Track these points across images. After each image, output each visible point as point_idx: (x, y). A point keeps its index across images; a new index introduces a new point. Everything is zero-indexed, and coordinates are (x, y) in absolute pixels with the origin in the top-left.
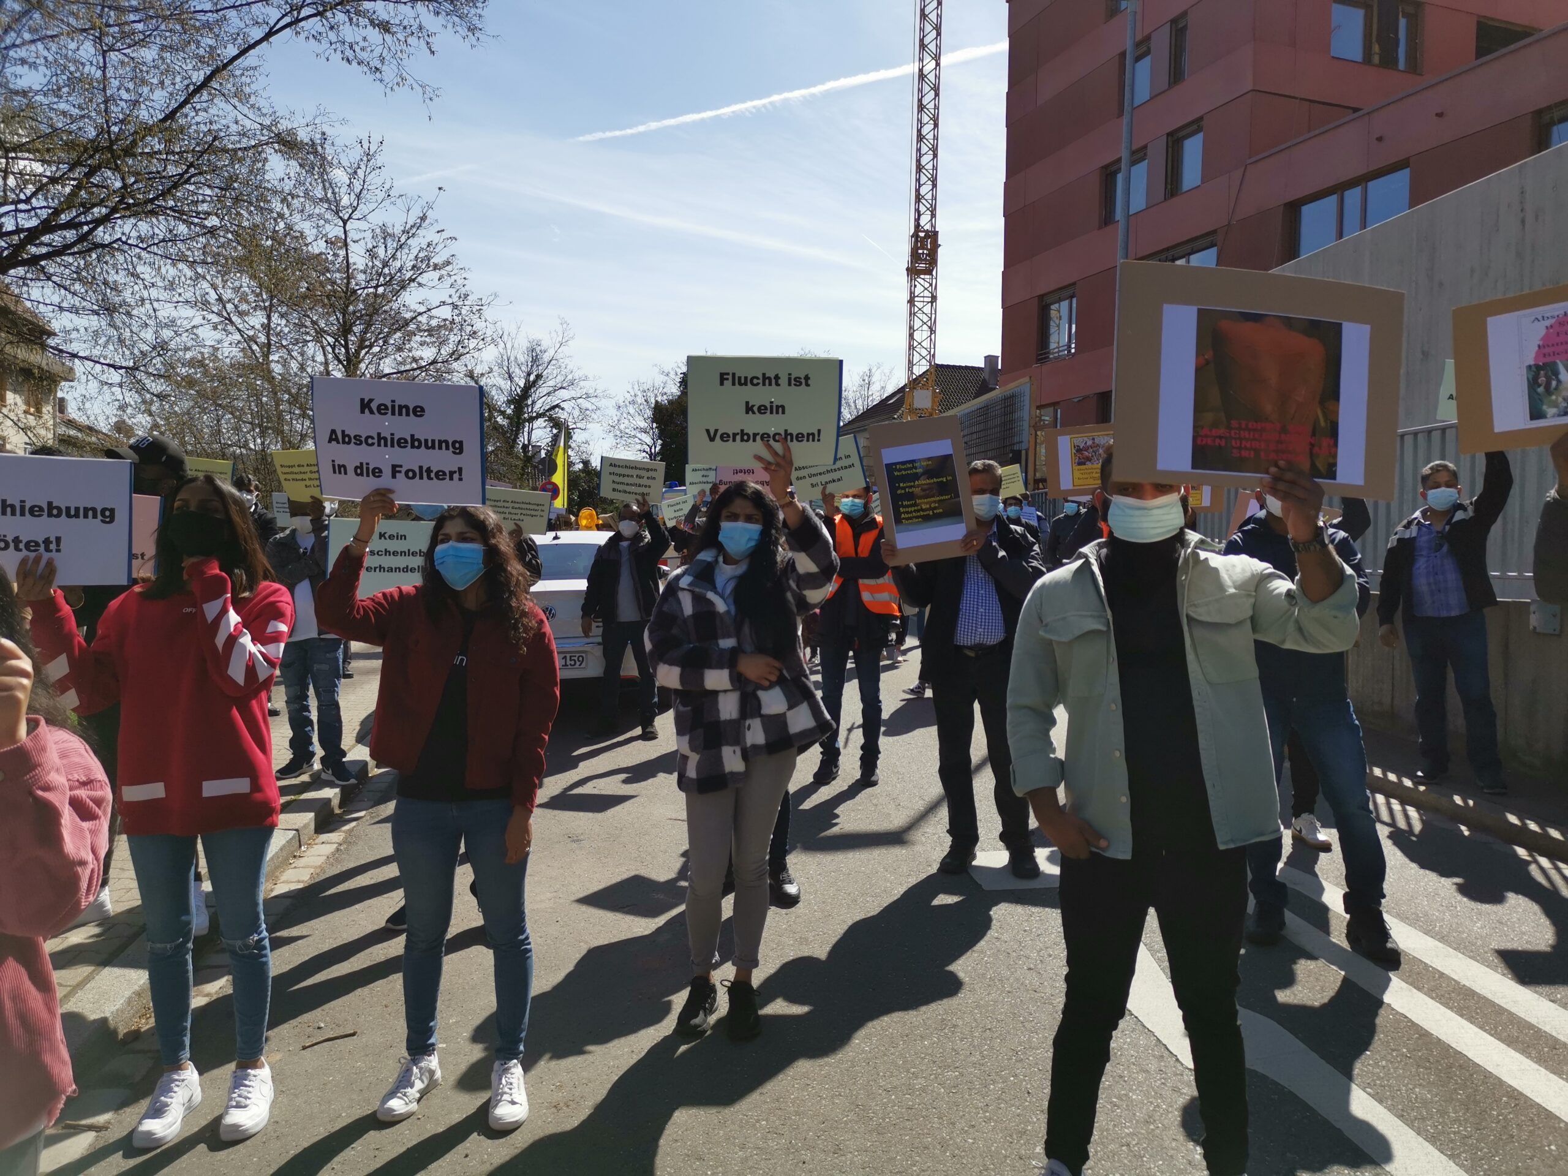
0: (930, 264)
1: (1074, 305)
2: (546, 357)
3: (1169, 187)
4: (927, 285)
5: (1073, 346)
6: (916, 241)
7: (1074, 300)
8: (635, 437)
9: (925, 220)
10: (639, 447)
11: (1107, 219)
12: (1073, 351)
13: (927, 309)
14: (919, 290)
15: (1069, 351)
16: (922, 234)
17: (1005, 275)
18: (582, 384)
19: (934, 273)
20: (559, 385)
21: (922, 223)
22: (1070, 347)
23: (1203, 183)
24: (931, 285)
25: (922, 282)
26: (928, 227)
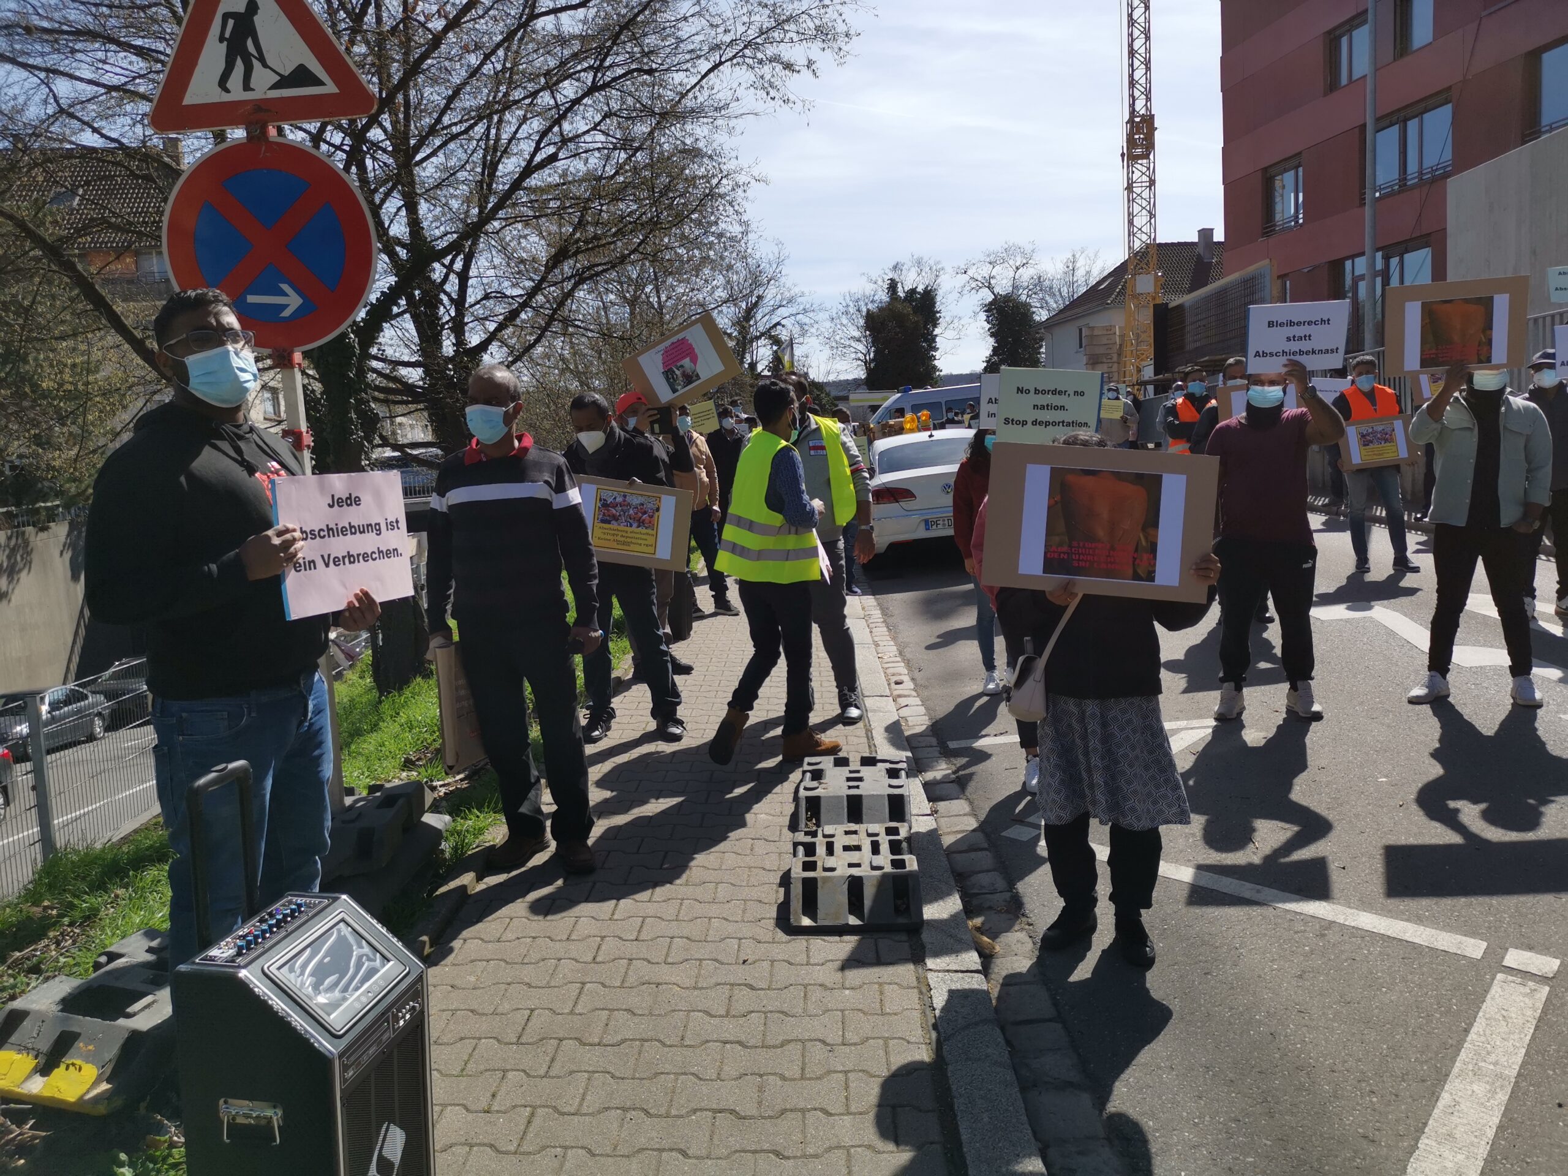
0: (1147, 149)
1: (1301, 173)
2: (765, 278)
3: (1398, 47)
4: (1144, 170)
5: (1301, 216)
6: (1132, 127)
7: (1301, 169)
8: (850, 346)
9: (1140, 105)
10: (853, 356)
11: (1333, 85)
12: (1301, 221)
13: (1145, 194)
14: (1137, 174)
15: (1297, 222)
16: (1138, 119)
17: (1225, 151)
18: (799, 300)
19: (1151, 157)
20: (778, 304)
21: (1137, 108)
22: (1297, 217)
23: (1435, 39)
24: (1149, 169)
25: (1140, 166)
26: (1143, 112)
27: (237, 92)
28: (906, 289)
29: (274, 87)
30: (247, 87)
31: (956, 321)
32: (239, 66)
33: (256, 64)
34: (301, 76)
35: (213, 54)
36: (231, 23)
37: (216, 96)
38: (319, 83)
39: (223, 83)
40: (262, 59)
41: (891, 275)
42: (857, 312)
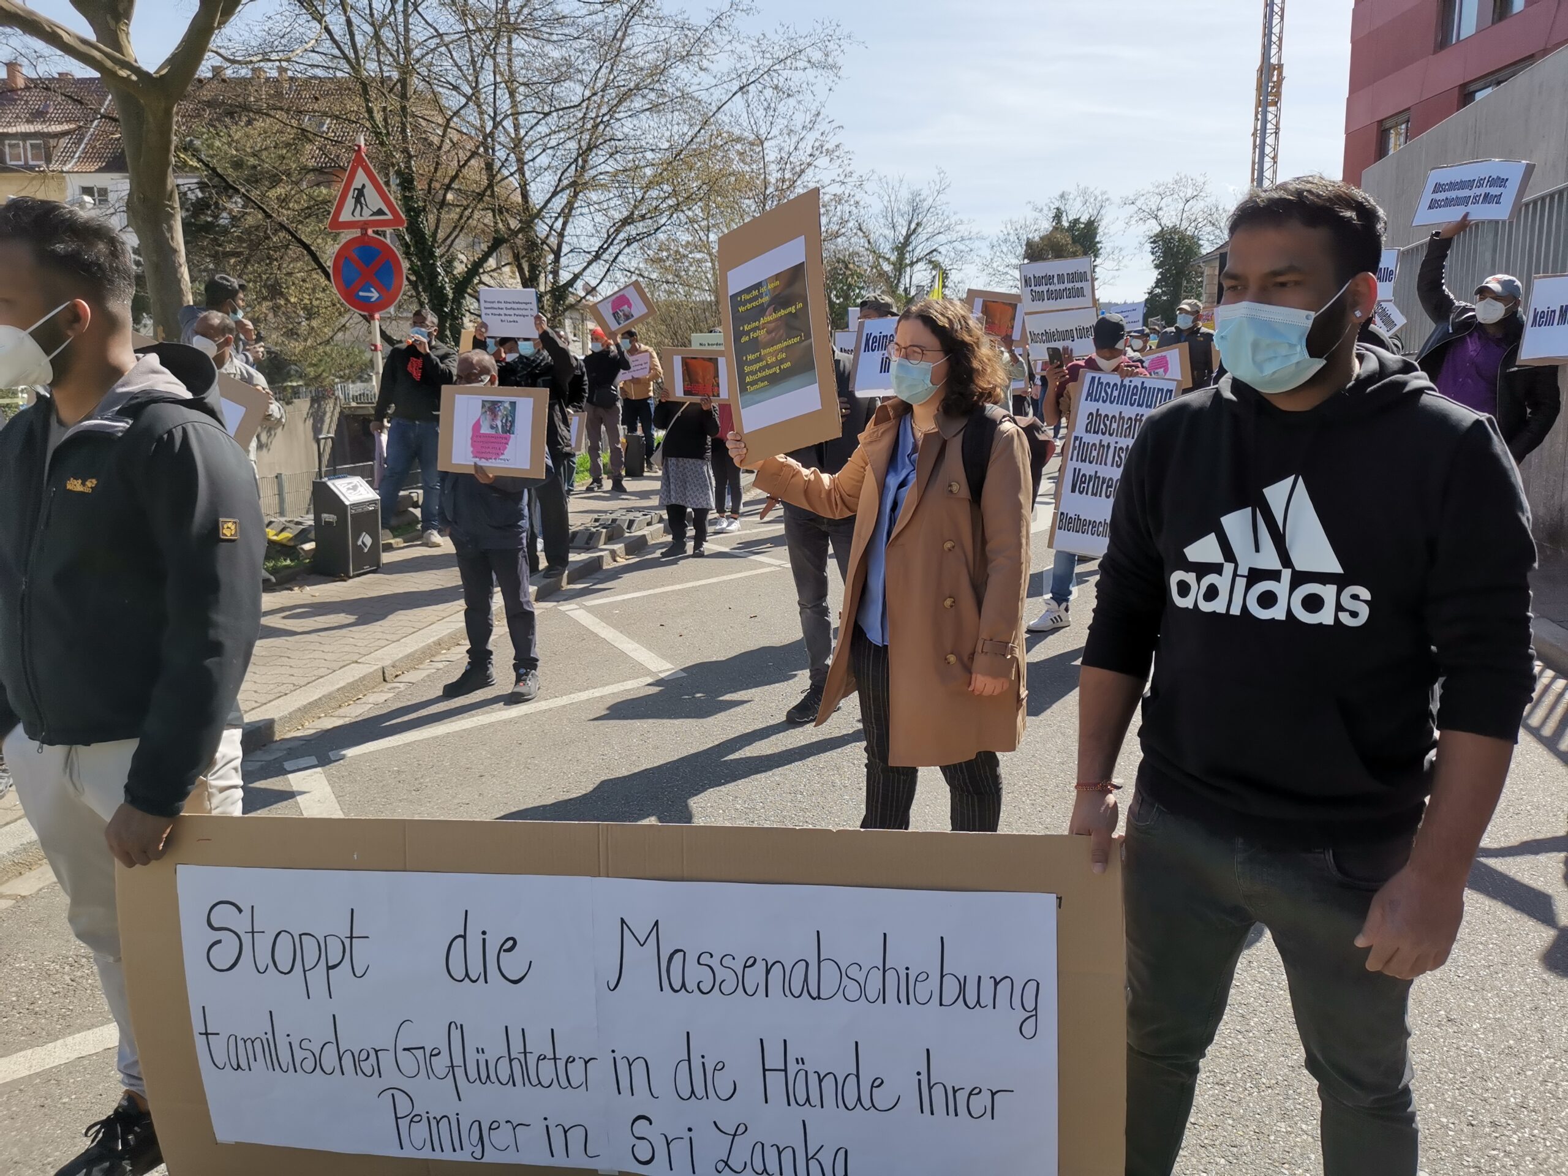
0: (1276, 96)
1: (1410, 128)
2: (926, 205)
3: (1498, 11)
4: (1271, 118)
6: (1262, 76)
7: (1410, 124)
9: (1272, 54)
11: (1443, 43)
13: (1271, 140)
16: (1268, 68)
17: (1349, 101)
18: (958, 228)
19: (1279, 105)
20: (936, 231)
21: (1269, 56)
23: (1526, 7)
24: (1276, 116)
26: (1274, 60)
27: (357, 218)
28: (1071, 218)
30: (361, 215)
31: (1116, 252)
32: (359, 206)
33: (364, 207)
35: (350, 202)
36: (356, 192)
37: (350, 218)
39: (352, 214)
40: (367, 206)
41: (1057, 204)
42: (1017, 241)
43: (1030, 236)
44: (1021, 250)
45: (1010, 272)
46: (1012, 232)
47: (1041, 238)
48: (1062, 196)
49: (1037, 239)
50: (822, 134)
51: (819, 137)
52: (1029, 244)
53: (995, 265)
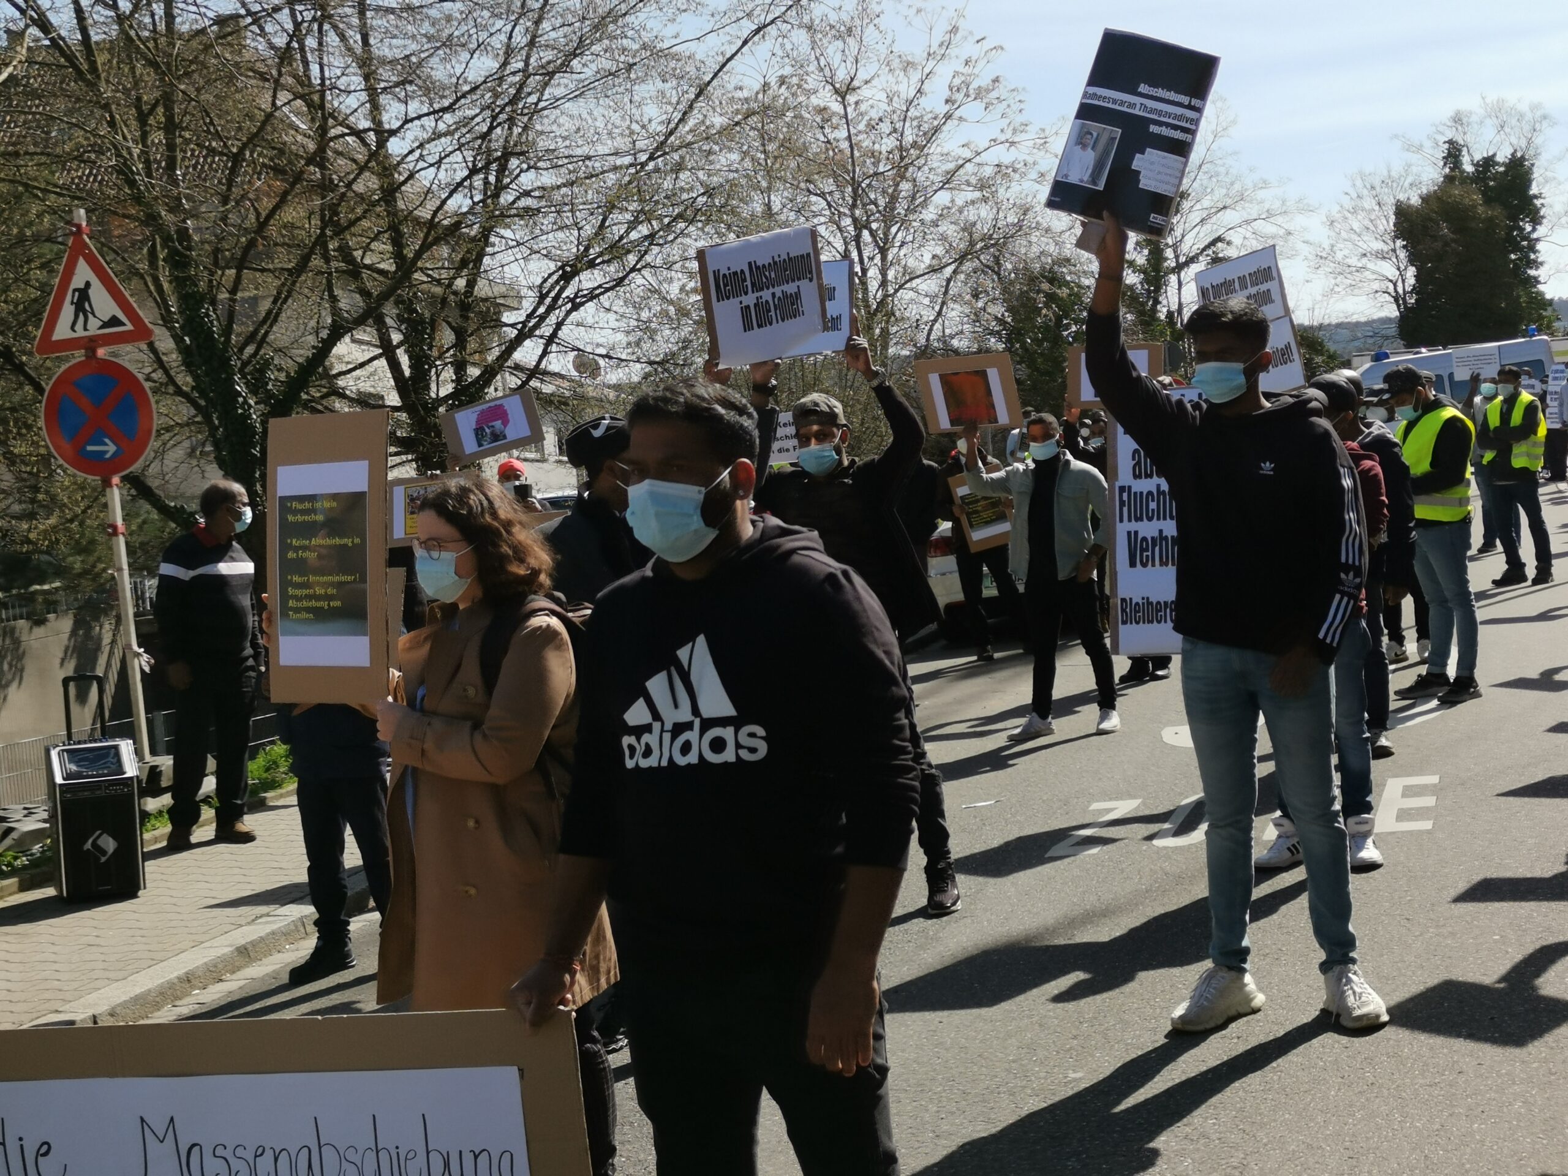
27: (80, 332)
28: (1478, 157)
29: (101, 328)
30: (85, 329)
32: (81, 317)
33: (90, 315)
34: (114, 321)
36: (77, 294)
38: (124, 324)
39: (73, 328)
40: (93, 313)
41: (1449, 135)
42: (1377, 208)
43: (1402, 197)
44: (1388, 223)
45: (1370, 265)
46: (1365, 192)
47: (1425, 199)
48: (1458, 120)
49: (1415, 201)
50: (967, 63)
51: (961, 69)
52: (1402, 212)
53: (1339, 256)
